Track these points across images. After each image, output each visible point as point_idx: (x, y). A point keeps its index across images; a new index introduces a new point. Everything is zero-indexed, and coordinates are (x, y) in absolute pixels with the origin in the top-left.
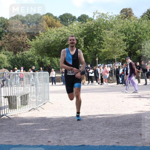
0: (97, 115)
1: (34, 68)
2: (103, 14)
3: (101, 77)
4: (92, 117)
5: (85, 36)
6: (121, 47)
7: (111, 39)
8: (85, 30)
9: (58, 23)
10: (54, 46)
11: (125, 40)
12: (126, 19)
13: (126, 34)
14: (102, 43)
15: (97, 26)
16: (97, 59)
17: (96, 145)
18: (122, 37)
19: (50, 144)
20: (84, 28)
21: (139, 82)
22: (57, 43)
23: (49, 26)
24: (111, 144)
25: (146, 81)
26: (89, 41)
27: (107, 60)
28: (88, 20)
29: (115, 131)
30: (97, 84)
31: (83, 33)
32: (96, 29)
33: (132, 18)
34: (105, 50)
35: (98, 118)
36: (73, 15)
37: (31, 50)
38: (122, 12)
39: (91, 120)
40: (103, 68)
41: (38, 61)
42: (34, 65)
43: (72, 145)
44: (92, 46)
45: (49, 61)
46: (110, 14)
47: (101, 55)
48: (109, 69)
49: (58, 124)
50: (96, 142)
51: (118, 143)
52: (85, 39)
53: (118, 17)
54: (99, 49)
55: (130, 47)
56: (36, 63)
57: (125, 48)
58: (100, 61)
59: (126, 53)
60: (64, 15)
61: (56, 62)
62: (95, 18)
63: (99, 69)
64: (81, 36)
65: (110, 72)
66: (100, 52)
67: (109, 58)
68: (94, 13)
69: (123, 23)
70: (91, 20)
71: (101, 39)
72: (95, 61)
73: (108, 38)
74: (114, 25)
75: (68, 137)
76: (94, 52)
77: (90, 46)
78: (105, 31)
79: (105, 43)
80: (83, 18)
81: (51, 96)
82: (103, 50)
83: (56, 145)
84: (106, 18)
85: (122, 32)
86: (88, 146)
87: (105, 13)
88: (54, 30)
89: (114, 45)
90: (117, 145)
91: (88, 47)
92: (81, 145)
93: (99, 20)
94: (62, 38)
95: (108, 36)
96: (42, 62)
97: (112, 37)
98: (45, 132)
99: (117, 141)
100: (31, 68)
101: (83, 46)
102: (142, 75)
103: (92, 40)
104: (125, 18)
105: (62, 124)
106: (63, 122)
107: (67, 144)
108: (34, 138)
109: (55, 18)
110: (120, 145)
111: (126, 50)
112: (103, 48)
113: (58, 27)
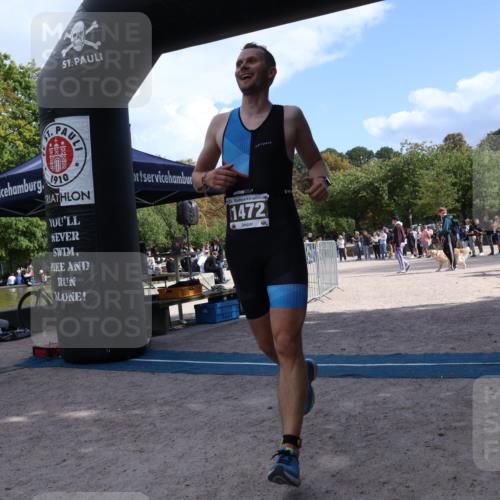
0: (417, 307)
1: (310, 235)
2: (416, 144)
3: (418, 245)
4: (408, 310)
5: (390, 181)
6: (449, 196)
7: (431, 183)
8: (390, 171)
9: (346, 163)
10: (341, 200)
11: (454, 184)
12: (455, 151)
13: (455, 174)
14: (418, 191)
15: (409, 164)
16: (411, 217)
17: (418, 353)
18: (450, 180)
19: (345, 353)
20: (388, 168)
21: (481, 251)
22: (345, 194)
23: (332, 169)
24: (442, 351)
25: (492, 249)
26: (395, 188)
27: (427, 218)
28: (392, 155)
29: (448, 331)
30: (413, 257)
31: (386, 176)
32: (406, 169)
33: (464, 149)
34: (422, 201)
35: (418, 311)
36: (369, 149)
37: (304, 207)
38: (446, 139)
39: (406, 314)
40: (422, 230)
41: (316, 224)
42: (310, 230)
43: (379, 353)
44: (402, 196)
45: (333, 224)
46: (429, 145)
47: (416, 209)
48: (431, 232)
49: (354, 322)
50: (419, 349)
51: (452, 348)
52: (390, 186)
53: (441, 148)
54: (414, 201)
55: (464, 195)
56: (313, 227)
57: (456, 196)
58: (416, 220)
59: (457, 204)
60: (354, 150)
61: (345, 225)
62: (404, 152)
63: (415, 233)
64: (384, 181)
65: (433, 237)
66: (416, 205)
67: (430, 214)
68: (402, 144)
69: (450, 157)
70: (397, 154)
71: (416, 184)
72: (409, 219)
73: (427, 182)
74: (436, 162)
75: (373, 341)
76: (405, 205)
77: (398, 196)
78: (422, 171)
79: (423, 190)
80: (385, 153)
81: (341, 278)
82: (420, 202)
83: (354, 354)
84: (422, 150)
85: (449, 172)
86: (407, 354)
87: (420, 142)
88: (339, 174)
89: (438, 192)
90: (453, 352)
91: (396, 198)
92: (391, 353)
93: (411, 153)
94: (352, 187)
95: (427, 178)
96: (322, 226)
97: (434, 180)
98: (335, 334)
99: (451, 346)
100: (306, 235)
101: (386, 197)
102: (484, 239)
103: (401, 187)
104: (453, 148)
105: (363, 322)
106: (363, 319)
107: (372, 353)
108: (319, 344)
109: (340, 155)
110: (458, 352)
111: (457, 201)
112: (420, 199)
113: (344, 169)
